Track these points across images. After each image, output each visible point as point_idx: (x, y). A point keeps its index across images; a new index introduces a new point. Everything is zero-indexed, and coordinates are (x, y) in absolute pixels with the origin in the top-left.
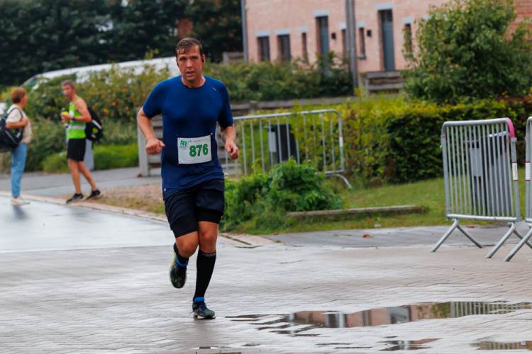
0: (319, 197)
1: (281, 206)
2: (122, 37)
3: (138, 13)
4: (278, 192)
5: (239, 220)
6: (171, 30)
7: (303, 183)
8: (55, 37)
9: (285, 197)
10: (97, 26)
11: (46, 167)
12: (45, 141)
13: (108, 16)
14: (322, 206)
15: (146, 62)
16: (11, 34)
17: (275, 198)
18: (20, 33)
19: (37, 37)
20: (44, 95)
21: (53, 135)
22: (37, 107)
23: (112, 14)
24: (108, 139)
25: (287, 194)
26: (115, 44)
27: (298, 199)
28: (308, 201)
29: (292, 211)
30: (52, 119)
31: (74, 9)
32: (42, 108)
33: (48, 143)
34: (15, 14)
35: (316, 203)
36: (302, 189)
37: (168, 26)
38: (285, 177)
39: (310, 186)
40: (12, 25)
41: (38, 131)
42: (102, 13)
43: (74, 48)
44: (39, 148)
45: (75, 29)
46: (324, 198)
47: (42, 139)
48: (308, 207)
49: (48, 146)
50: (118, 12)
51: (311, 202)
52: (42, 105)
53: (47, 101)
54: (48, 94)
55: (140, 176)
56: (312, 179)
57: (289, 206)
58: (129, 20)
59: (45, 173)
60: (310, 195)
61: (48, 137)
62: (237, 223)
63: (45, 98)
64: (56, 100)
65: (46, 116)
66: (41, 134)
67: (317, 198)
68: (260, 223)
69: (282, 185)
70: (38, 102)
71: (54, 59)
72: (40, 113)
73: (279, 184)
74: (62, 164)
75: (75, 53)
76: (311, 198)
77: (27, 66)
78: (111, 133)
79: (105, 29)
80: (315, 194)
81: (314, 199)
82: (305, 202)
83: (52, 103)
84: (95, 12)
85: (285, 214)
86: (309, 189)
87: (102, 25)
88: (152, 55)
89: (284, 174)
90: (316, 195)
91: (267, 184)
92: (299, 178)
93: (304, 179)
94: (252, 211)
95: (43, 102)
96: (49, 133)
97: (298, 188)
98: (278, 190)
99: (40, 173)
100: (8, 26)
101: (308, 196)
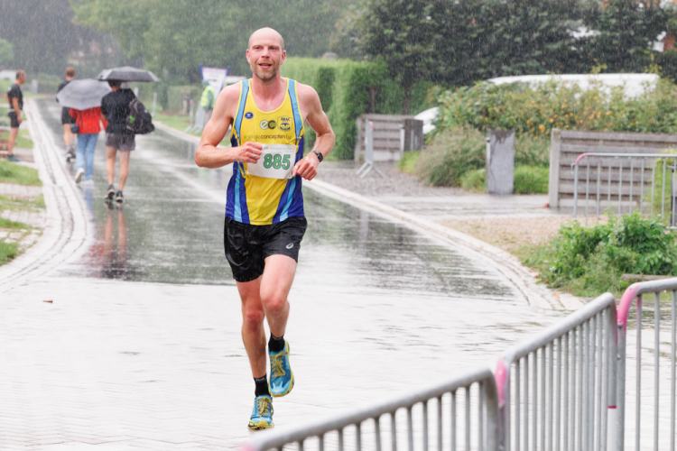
0: (664, 259)
1: (615, 265)
2: (593, 46)
3: (613, 21)
4: (615, 248)
5: (571, 276)
6: (650, 43)
7: (647, 240)
8: (518, 39)
9: (622, 255)
10: (568, 31)
11: (464, 184)
12: (468, 154)
13: (580, 21)
14: (666, 270)
15: (591, 76)
16: (472, 30)
17: (611, 254)
18: (482, 30)
19: (500, 37)
20: (477, 103)
21: (478, 147)
22: (468, 115)
23: (585, 20)
24: (538, 160)
25: (626, 252)
26: (585, 53)
27: (637, 259)
28: (649, 262)
29: (628, 271)
30: (480, 130)
31: (544, 10)
32: (473, 117)
33: (470, 157)
34: (477, 9)
35: (659, 266)
36: (645, 247)
37: (646, 39)
38: (626, 231)
39: (655, 246)
40: (474, 21)
41: (464, 141)
42: (575, 17)
43: (537, 53)
44: (461, 161)
45: (542, 31)
46: (668, 260)
47: (466, 151)
48: (648, 269)
49: (469, 160)
50: (592, 19)
51: (652, 263)
52: (474, 113)
53: (480, 109)
54: (482, 102)
55: (548, 206)
56: (658, 237)
57: (624, 267)
58: (603, 28)
59: (461, 190)
60: (653, 256)
61: (473, 150)
62: (568, 278)
63: (478, 106)
64: (490, 110)
65: (476, 126)
66: (466, 146)
67: (660, 260)
68: (589, 282)
69: (623, 240)
70: (469, 110)
71: (515, 62)
72: (470, 123)
73: (620, 239)
74: (480, 181)
75: (539, 59)
76: (652, 259)
77: (485, 67)
78: (541, 153)
79: (576, 35)
80: (658, 254)
81: (657, 261)
82: (646, 264)
83: (485, 112)
84: (566, 15)
85: (620, 276)
86: (653, 249)
87: (572, 30)
88: (599, 69)
89: (626, 228)
90: (660, 256)
91: (606, 239)
92: (644, 235)
93: (648, 235)
94: (586, 267)
95: (476, 110)
96: (474, 146)
97: (641, 246)
98: (617, 246)
99: (456, 190)
100: (469, 21)
101: (649, 257)
